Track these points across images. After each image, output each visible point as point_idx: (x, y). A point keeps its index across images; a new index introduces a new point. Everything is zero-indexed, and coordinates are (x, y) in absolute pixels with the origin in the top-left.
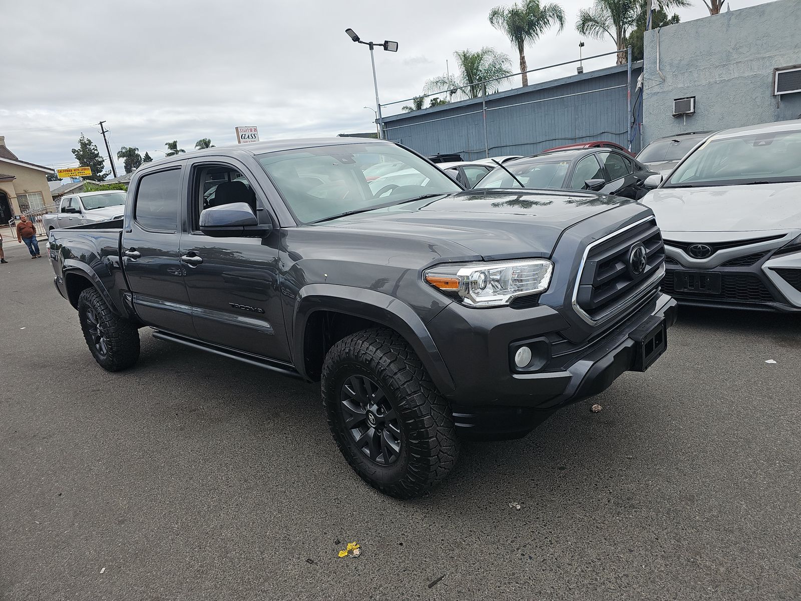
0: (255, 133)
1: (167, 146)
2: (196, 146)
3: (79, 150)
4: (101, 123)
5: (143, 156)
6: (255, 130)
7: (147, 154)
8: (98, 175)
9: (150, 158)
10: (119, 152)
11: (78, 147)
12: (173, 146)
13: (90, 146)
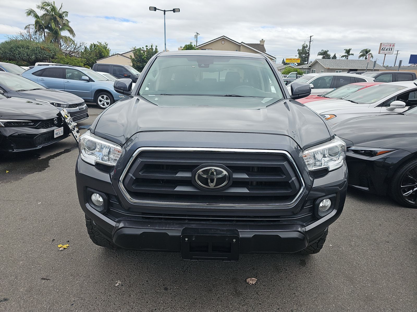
0: (393, 47)
1: (345, 51)
2: (361, 52)
3: (301, 49)
4: (311, 36)
5: (332, 56)
6: (394, 45)
7: (335, 55)
8: (305, 63)
9: (336, 57)
10: (320, 52)
11: (301, 48)
12: (348, 52)
13: (306, 48)
